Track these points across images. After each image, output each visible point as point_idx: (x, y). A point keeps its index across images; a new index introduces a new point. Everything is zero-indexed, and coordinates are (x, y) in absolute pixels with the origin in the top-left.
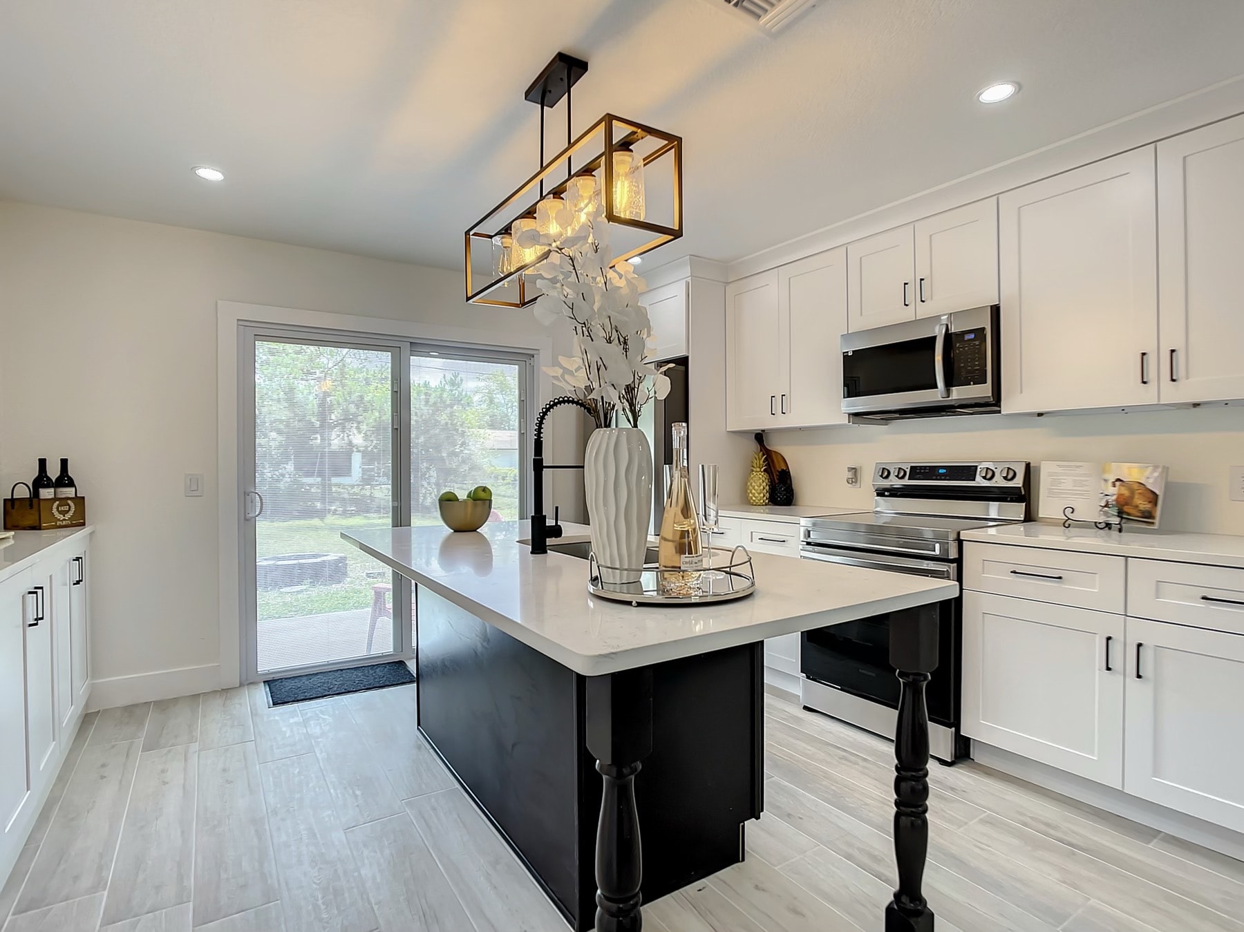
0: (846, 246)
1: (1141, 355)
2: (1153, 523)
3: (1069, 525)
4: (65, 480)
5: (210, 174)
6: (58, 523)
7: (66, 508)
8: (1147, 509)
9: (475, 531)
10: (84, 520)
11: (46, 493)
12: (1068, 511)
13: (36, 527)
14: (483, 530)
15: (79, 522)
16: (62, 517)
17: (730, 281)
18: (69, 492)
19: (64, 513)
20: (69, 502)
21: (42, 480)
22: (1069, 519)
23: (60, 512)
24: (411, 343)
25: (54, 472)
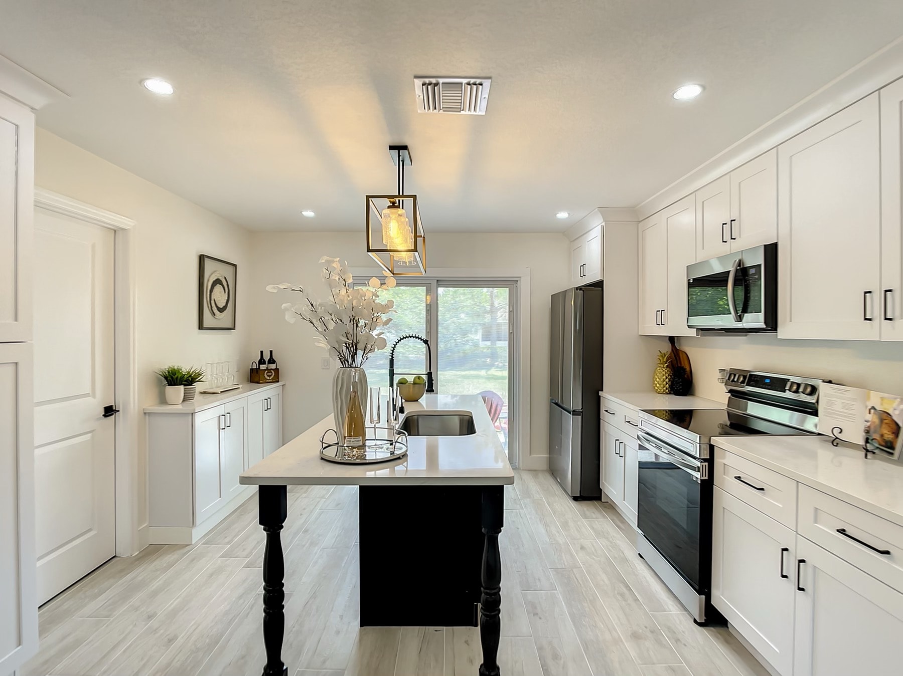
0: (694, 194)
1: (864, 293)
2: (892, 454)
3: (837, 444)
4: (272, 361)
5: (308, 214)
6: (267, 381)
7: (271, 374)
8: (890, 439)
9: (417, 401)
10: (278, 379)
11: (263, 367)
12: (836, 431)
13: (258, 383)
14: (419, 400)
15: (276, 380)
16: (268, 378)
17: (641, 220)
18: (273, 366)
19: (269, 376)
20: (272, 371)
21: (262, 361)
22: (837, 438)
23: (268, 376)
24: (437, 280)
25: (267, 357)
